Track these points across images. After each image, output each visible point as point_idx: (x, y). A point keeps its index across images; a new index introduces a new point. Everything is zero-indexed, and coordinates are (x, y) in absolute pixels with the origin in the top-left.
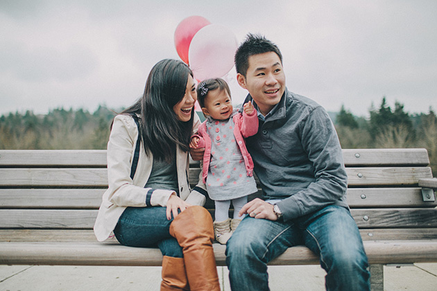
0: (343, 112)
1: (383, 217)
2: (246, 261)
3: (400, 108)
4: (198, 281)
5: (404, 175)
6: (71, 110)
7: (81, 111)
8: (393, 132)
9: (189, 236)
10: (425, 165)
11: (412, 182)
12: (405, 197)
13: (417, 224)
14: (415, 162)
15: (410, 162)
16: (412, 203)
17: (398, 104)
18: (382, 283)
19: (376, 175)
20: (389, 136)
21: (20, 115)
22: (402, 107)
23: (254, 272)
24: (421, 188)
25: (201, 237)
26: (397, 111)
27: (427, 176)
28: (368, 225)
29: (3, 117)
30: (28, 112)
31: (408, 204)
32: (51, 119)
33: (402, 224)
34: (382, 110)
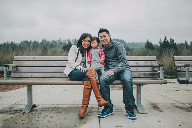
0: (148, 42)
1: (142, 75)
2: (104, 82)
3: (172, 41)
4: (95, 86)
5: (149, 63)
6: (31, 41)
7: (35, 42)
8: (169, 51)
9: (92, 76)
10: (155, 60)
11: (151, 65)
12: (149, 69)
13: (151, 77)
14: (152, 60)
15: (151, 60)
16: (150, 71)
17: (172, 39)
18: (141, 92)
19: (141, 63)
20: (167, 53)
21: (9, 44)
22: (173, 41)
23: (106, 85)
24: (153, 67)
25: (94, 76)
26: (171, 42)
27: (155, 63)
28: (138, 77)
29: (1, 44)
30: (12, 42)
31: (149, 71)
32: (22, 46)
33: (147, 76)
34: (165, 42)
